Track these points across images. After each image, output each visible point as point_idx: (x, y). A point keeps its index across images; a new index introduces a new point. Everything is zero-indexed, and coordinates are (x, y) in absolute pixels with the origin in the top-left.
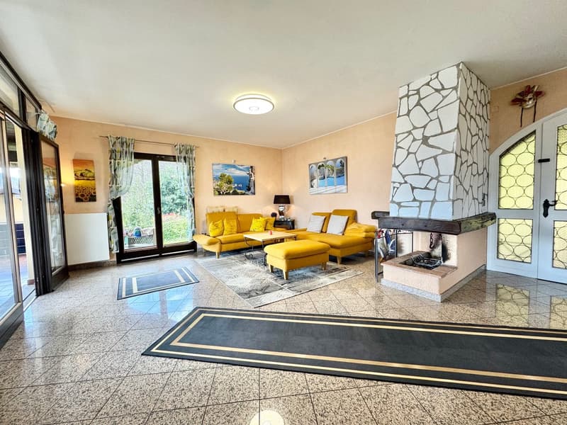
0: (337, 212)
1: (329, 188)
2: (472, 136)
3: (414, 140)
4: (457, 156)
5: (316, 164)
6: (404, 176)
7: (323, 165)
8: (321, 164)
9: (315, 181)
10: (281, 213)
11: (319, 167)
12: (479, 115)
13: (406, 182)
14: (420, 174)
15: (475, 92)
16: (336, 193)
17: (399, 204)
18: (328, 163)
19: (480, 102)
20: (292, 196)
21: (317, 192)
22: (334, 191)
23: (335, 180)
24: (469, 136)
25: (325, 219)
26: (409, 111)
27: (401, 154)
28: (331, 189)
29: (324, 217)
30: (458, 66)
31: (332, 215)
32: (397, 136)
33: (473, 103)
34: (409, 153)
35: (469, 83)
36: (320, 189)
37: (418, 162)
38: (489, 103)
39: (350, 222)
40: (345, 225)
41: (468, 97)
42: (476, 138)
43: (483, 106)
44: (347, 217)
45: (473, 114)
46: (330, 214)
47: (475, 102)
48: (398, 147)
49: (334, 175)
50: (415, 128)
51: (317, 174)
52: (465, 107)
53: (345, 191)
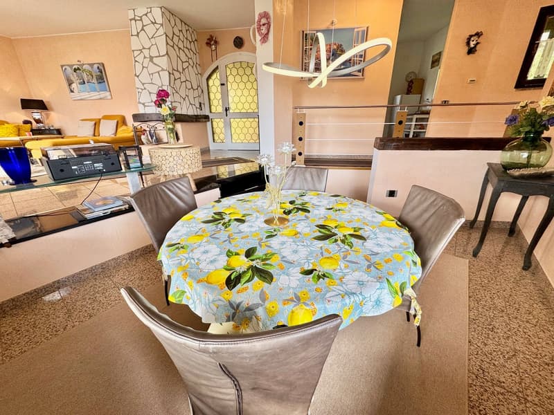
0: (106, 117)
1: (93, 94)
2: (183, 62)
3: (145, 57)
4: (170, 73)
5: (71, 66)
6: (143, 84)
7: (79, 69)
8: (76, 67)
9: (74, 86)
10: (38, 121)
11: (75, 70)
12: (187, 48)
13: (145, 89)
14: (152, 83)
15: (180, 31)
16: (101, 99)
17: (143, 104)
18: (84, 67)
19: (187, 39)
20: (49, 102)
21: (79, 98)
22: (98, 97)
23: (97, 86)
24: (180, 62)
25: (95, 124)
26: (138, 33)
27: (139, 67)
28: (95, 95)
29: (93, 122)
30: (161, 8)
31: (102, 120)
32: (133, 51)
33: (179, 39)
34: (143, 67)
35: (173, 24)
36: (81, 94)
37: (150, 74)
38: (196, 40)
39: (119, 125)
40: (115, 127)
41: (174, 34)
42: (186, 65)
43: (190, 42)
44: (116, 121)
45: (181, 46)
46: (100, 120)
47: (181, 37)
48: (136, 61)
49: (95, 81)
50: (144, 48)
51: (74, 77)
52: (172, 40)
53: (110, 97)
